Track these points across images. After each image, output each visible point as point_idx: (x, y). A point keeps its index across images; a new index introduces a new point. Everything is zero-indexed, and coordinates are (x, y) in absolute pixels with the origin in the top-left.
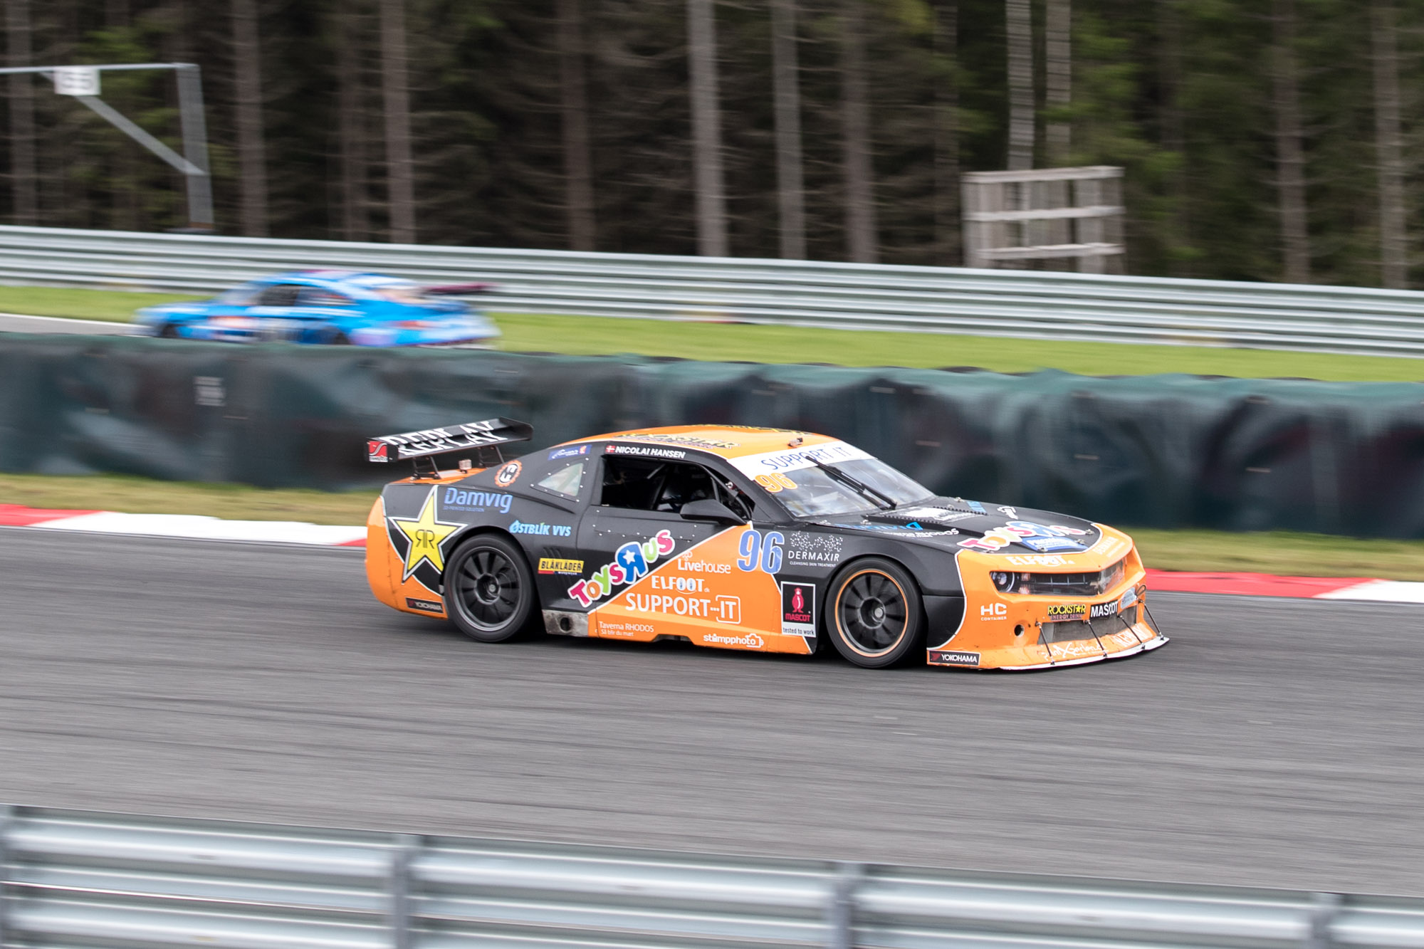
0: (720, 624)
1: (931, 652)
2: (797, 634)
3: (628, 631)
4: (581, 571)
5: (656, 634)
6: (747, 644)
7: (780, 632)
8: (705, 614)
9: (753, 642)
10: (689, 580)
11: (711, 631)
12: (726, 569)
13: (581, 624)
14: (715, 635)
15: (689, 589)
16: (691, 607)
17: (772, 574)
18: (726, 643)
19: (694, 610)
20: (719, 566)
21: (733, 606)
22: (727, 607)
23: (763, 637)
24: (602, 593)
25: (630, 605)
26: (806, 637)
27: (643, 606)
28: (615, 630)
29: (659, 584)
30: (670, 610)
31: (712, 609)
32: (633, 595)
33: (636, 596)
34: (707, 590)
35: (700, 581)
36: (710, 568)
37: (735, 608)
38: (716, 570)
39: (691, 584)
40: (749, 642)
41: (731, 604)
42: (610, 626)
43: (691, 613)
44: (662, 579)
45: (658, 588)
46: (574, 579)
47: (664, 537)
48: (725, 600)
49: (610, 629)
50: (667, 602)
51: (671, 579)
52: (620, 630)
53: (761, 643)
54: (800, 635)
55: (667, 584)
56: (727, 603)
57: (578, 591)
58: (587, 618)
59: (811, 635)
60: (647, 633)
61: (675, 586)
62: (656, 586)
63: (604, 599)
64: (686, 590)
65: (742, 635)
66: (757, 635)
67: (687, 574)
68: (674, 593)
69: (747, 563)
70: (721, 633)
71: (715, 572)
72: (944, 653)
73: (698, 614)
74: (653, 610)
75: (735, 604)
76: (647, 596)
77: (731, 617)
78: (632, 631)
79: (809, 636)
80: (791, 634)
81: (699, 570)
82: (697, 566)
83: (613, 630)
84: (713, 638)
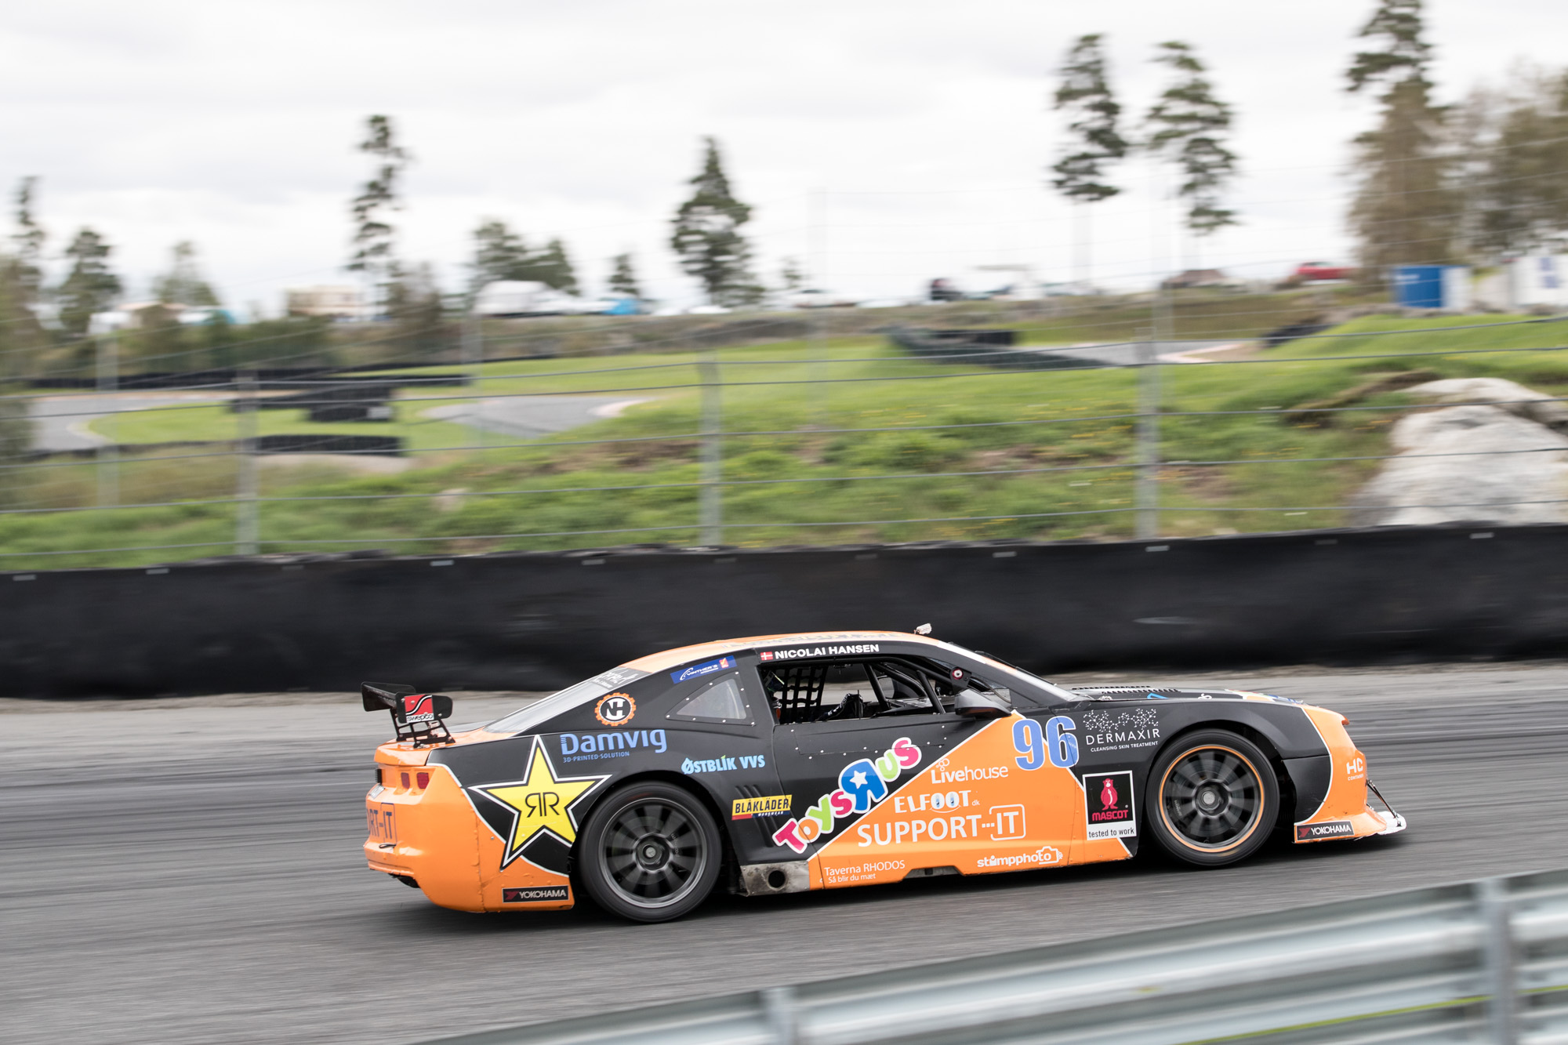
0: (996, 842)
1: (1298, 827)
2: (1110, 836)
4: (789, 809)
5: (909, 870)
6: (1039, 861)
7: (1084, 837)
8: (975, 834)
9: (1047, 857)
10: (949, 795)
11: (987, 853)
12: (1001, 772)
13: (797, 876)
14: (993, 857)
15: (949, 805)
16: (954, 828)
17: (1068, 768)
18: (1010, 865)
19: (958, 832)
20: (991, 770)
22: (1005, 820)
23: (1060, 849)
24: (821, 831)
25: (864, 840)
26: (1122, 838)
27: (883, 837)
28: (849, 875)
29: (906, 806)
31: (984, 826)
32: (868, 826)
33: (872, 828)
34: (976, 803)
35: (965, 793)
36: (978, 774)
38: (987, 774)
39: (952, 799)
40: (1042, 857)
42: (842, 871)
43: (954, 836)
44: (910, 799)
45: (905, 811)
46: (780, 820)
47: (904, 746)
48: (1002, 811)
49: (840, 875)
51: (922, 797)
52: (856, 874)
53: (1060, 856)
54: (1114, 837)
55: (917, 804)
56: (1005, 814)
57: (787, 834)
58: (807, 866)
59: (1130, 835)
60: (896, 871)
61: (928, 805)
63: (824, 839)
64: (946, 807)
65: (1031, 851)
66: (1052, 847)
67: (945, 788)
68: (927, 815)
69: (1030, 760)
70: (1000, 853)
71: (986, 778)
72: (1314, 826)
73: (964, 835)
76: (889, 825)
78: (873, 871)
79: (1127, 835)
80: (1102, 838)
81: (963, 779)
82: (959, 775)
83: (846, 875)
84: (991, 862)
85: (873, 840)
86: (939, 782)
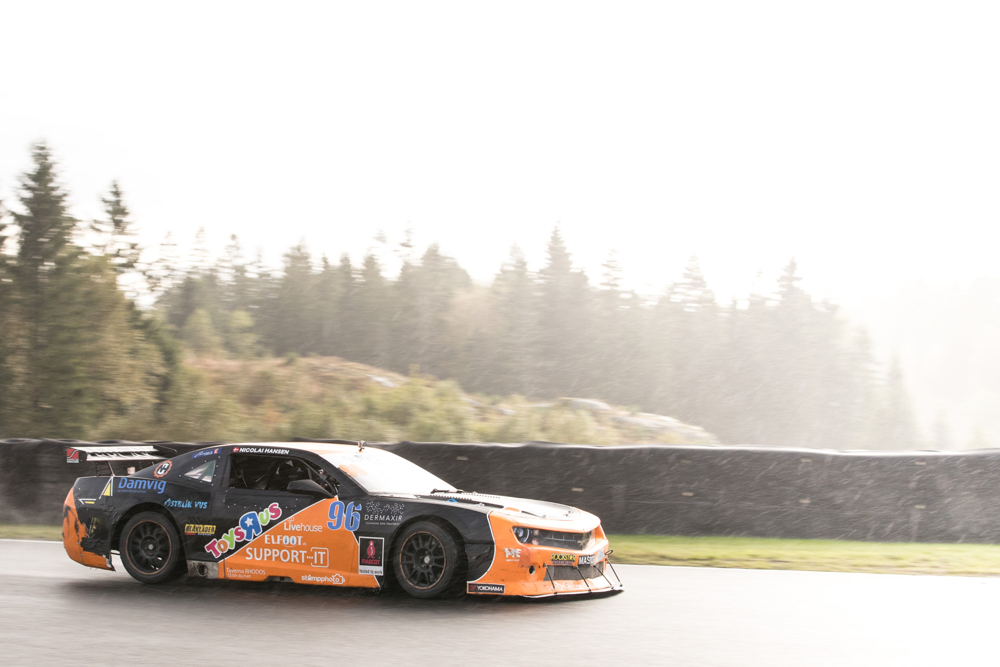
0: (313, 568)
1: (469, 584)
2: (370, 574)
4: (214, 533)
5: (267, 576)
6: (333, 582)
8: (303, 561)
9: (337, 580)
10: (291, 538)
11: (307, 573)
12: (319, 528)
13: (213, 570)
14: (310, 576)
15: (291, 543)
16: (293, 556)
17: (352, 531)
18: (318, 581)
19: (295, 558)
20: (314, 527)
21: (323, 555)
22: (319, 556)
23: (345, 576)
24: (229, 548)
25: (249, 556)
26: (376, 576)
27: (258, 556)
28: (238, 574)
29: (270, 541)
30: (278, 558)
31: (308, 557)
32: (251, 549)
33: (253, 549)
34: (305, 544)
35: (300, 538)
37: (324, 556)
38: (312, 529)
39: (293, 540)
40: (335, 580)
41: (322, 553)
42: (235, 571)
44: (272, 536)
45: (269, 543)
46: (210, 538)
47: (274, 507)
48: (317, 550)
49: (234, 573)
50: (275, 553)
51: (279, 537)
52: (241, 574)
53: (343, 580)
54: (372, 574)
55: (276, 540)
56: (319, 553)
57: (212, 547)
58: (218, 565)
60: (260, 575)
61: (281, 542)
63: (230, 552)
64: (289, 544)
65: (329, 576)
66: (341, 575)
67: (290, 533)
69: (334, 524)
71: (311, 531)
72: (479, 585)
73: (298, 561)
74: (265, 559)
75: (324, 553)
76: (261, 549)
77: (322, 563)
78: (250, 574)
79: (379, 575)
80: (366, 574)
81: (299, 530)
82: (297, 527)
83: (237, 574)
84: (308, 578)
85: (254, 557)
86: (288, 529)
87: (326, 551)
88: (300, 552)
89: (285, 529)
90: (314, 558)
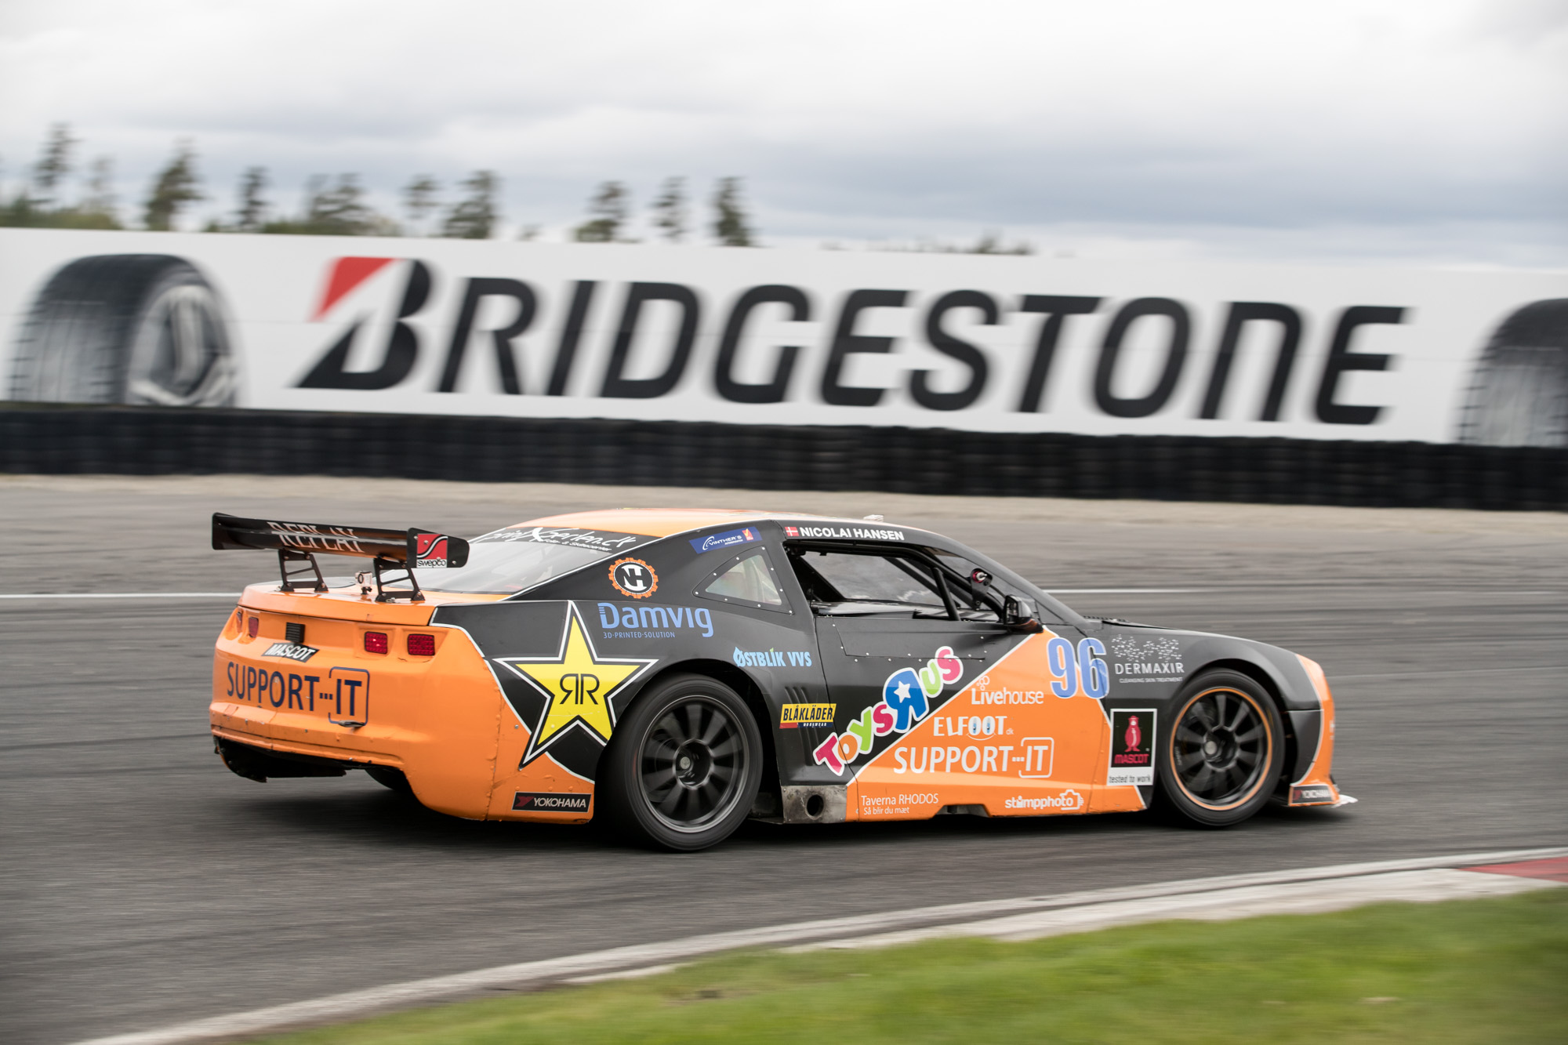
0: (1024, 781)
1: (1293, 789)
2: (1128, 783)
3: (902, 806)
4: (832, 721)
5: (941, 806)
6: (1061, 806)
7: (1104, 783)
9: (1070, 802)
10: (986, 720)
11: (1015, 793)
12: (1036, 697)
13: (834, 804)
14: (1020, 798)
15: (985, 732)
16: (986, 759)
17: (1098, 699)
18: (1035, 808)
20: (1028, 694)
21: (1044, 752)
22: (1035, 753)
23: (1082, 793)
24: (860, 751)
26: (1139, 786)
27: (918, 764)
28: (884, 807)
29: (943, 730)
30: (957, 768)
31: (1014, 759)
32: (905, 749)
33: (909, 751)
34: (1010, 731)
35: (1001, 719)
37: (1046, 754)
38: (1024, 700)
39: (989, 725)
40: (1065, 802)
41: (1041, 749)
42: (877, 800)
43: (985, 769)
44: (949, 720)
45: (943, 735)
46: (821, 733)
47: (946, 656)
48: (1033, 744)
49: (876, 806)
50: (954, 755)
51: (961, 719)
52: (891, 807)
53: (1081, 802)
54: (1132, 784)
55: (955, 729)
56: (1036, 748)
57: (827, 752)
58: (845, 792)
59: (1147, 783)
60: (927, 806)
61: (966, 730)
62: (940, 732)
63: (862, 760)
64: (982, 735)
65: (1055, 793)
66: (1076, 791)
67: (984, 711)
68: (962, 742)
69: (1064, 686)
70: (1026, 793)
71: (1023, 703)
72: (1305, 789)
73: (994, 769)
74: (932, 770)
75: (1046, 748)
76: (925, 749)
77: (1039, 768)
78: (907, 804)
79: (1144, 784)
80: (1121, 784)
81: (1001, 703)
82: (996, 698)
83: (881, 807)
84: (1018, 803)
85: (909, 767)
86: (978, 703)
87: (1048, 743)
88: (1001, 748)
89: (974, 702)
90: (1026, 760)
